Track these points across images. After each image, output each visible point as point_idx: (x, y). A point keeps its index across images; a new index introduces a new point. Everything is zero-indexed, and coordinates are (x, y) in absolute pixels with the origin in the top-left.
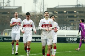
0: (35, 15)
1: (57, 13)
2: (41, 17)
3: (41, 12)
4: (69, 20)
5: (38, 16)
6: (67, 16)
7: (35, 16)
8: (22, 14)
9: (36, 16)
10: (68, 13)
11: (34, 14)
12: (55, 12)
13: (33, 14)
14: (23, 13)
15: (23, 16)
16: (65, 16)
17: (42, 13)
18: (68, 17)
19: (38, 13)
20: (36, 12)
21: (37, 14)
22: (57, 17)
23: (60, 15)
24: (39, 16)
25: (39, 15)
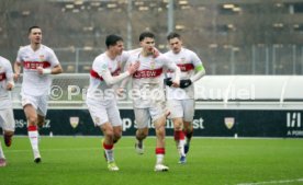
4: (297, 26)
6: (287, 5)
16: (279, 5)
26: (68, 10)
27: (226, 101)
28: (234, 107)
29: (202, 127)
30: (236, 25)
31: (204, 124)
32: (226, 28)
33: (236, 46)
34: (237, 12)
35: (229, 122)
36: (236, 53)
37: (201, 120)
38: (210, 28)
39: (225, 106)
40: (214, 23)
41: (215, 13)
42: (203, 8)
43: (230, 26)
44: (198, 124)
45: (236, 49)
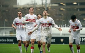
1: (64, 4)
3: (43, 4)
4: (80, 14)
5: (38, 10)
6: (77, 9)
8: (18, 7)
10: (79, 4)
12: (61, 4)
14: (18, 5)
15: (19, 9)
16: (75, 9)
17: (44, 5)
18: (79, 10)
19: (39, 5)
20: (36, 4)
21: (37, 6)
22: (64, 10)
23: (69, 7)
24: (41, 10)
25: (40, 8)
27: (61, 34)
28: (63, 36)
29: (54, 41)
30: (64, 14)
32: (61, 15)
33: (64, 19)
35: (62, 40)
36: (64, 22)
37: (54, 40)
38: (57, 15)
39: (61, 36)
40: (58, 13)
41: (58, 11)
42: (54, 10)
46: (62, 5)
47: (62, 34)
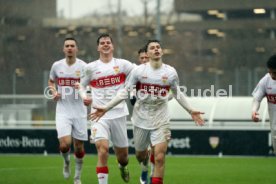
0: (118, 27)
1: (221, 15)
2: (148, 35)
3: (146, 15)
5: (132, 34)
7: (119, 33)
9: (124, 31)
11: (114, 22)
12: (212, 12)
13: (109, 21)
16: (260, 30)
17: (150, 19)
19: (132, 19)
20: (125, 13)
21: (127, 22)
23: (239, 24)
24: (140, 34)
25: (136, 29)
26: (61, 35)
27: (211, 122)
28: (218, 127)
29: (188, 146)
30: (220, 50)
31: (190, 143)
32: (209, 53)
33: (220, 68)
34: (221, 38)
35: (214, 142)
36: (220, 76)
37: (188, 140)
38: (195, 52)
39: (210, 126)
41: (201, 37)
43: (215, 50)
44: (185, 143)
45: (220, 72)
46: (214, 17)
47: (215, 120)
